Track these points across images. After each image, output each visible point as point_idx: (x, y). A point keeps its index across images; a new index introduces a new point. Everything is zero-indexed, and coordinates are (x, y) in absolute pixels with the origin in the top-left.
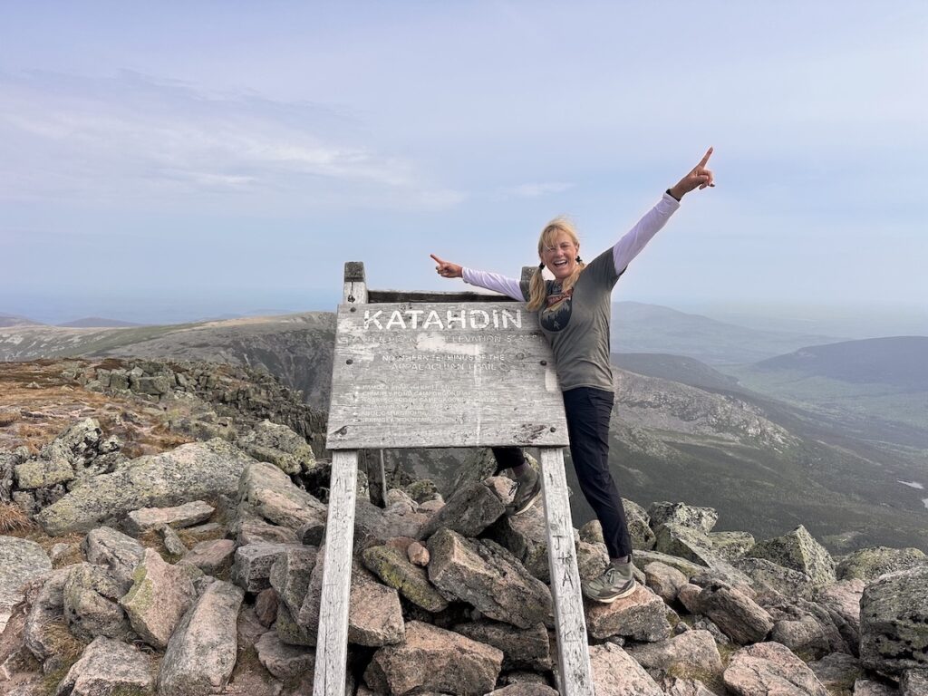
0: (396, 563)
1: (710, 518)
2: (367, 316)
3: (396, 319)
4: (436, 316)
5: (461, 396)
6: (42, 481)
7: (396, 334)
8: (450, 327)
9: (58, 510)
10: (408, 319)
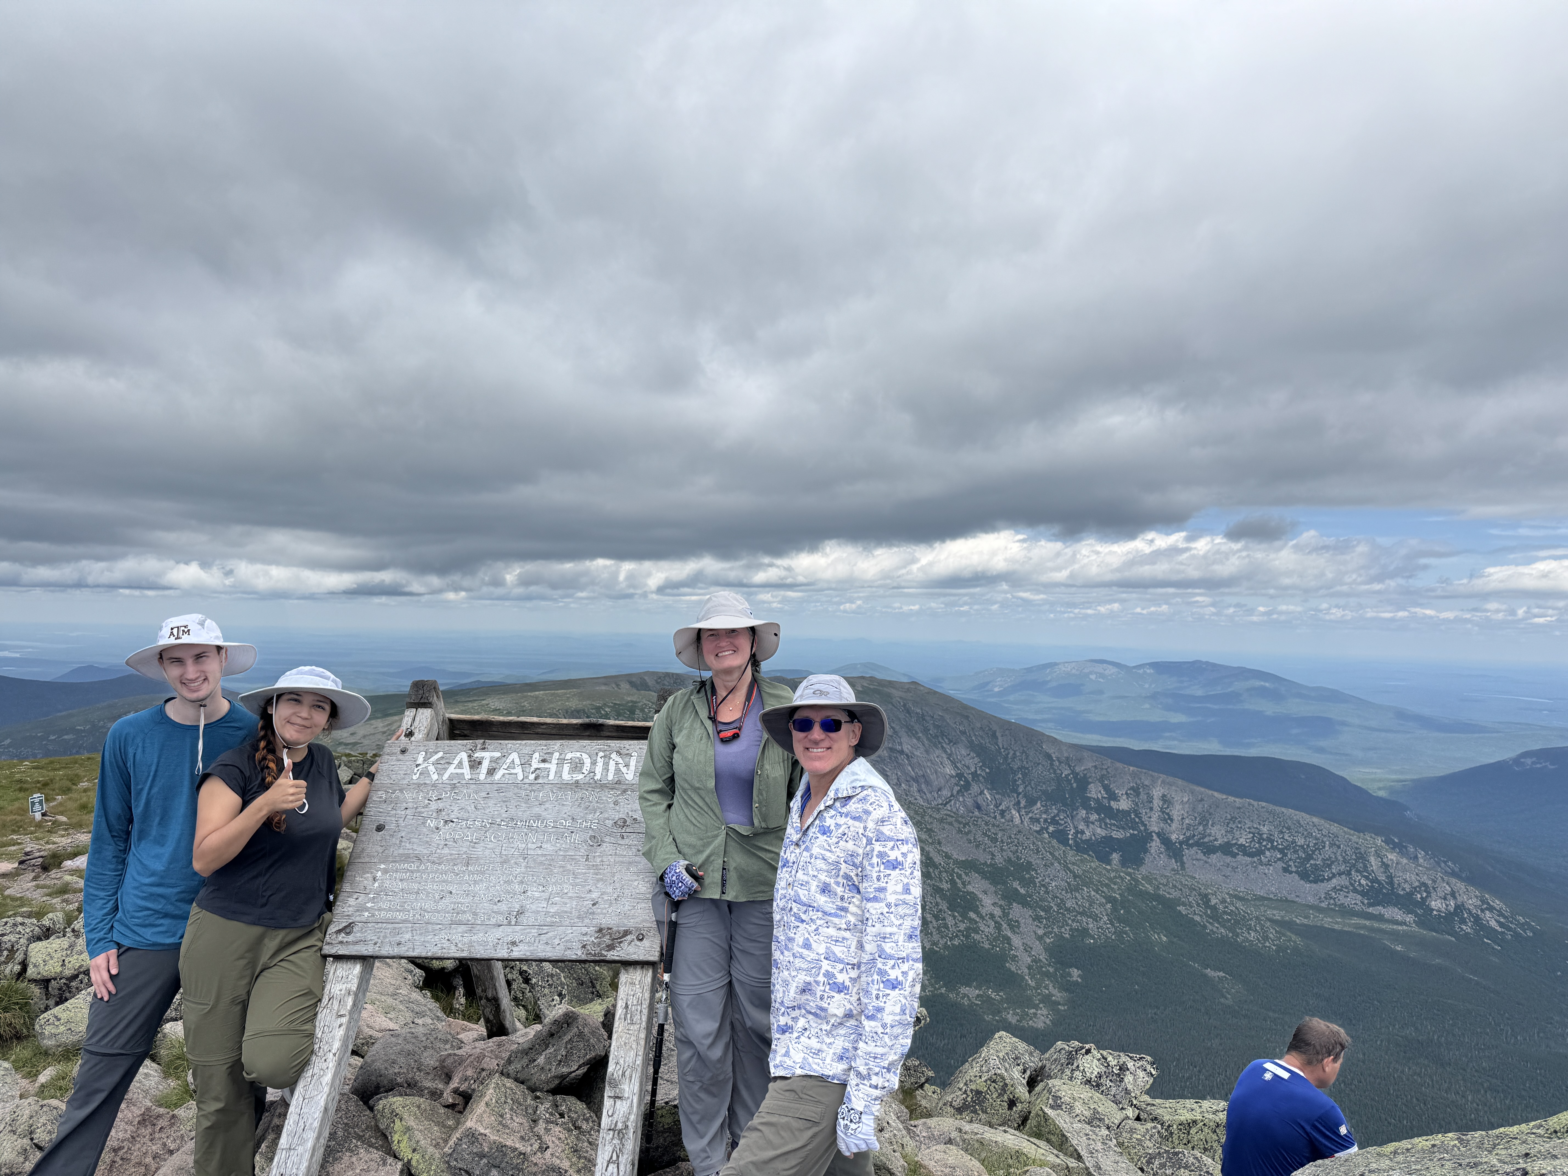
0: (412, 1123)
1: (1141, 1074)
2: (420, 760)
3: (460, 765)
4: (517, 761)
5: (522, 882)
6: (59, 969)
7: (454, 787)
8: (532, 777)
9: (64, 1016)
10: (475, 764)
